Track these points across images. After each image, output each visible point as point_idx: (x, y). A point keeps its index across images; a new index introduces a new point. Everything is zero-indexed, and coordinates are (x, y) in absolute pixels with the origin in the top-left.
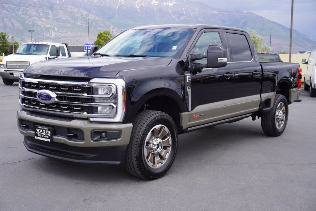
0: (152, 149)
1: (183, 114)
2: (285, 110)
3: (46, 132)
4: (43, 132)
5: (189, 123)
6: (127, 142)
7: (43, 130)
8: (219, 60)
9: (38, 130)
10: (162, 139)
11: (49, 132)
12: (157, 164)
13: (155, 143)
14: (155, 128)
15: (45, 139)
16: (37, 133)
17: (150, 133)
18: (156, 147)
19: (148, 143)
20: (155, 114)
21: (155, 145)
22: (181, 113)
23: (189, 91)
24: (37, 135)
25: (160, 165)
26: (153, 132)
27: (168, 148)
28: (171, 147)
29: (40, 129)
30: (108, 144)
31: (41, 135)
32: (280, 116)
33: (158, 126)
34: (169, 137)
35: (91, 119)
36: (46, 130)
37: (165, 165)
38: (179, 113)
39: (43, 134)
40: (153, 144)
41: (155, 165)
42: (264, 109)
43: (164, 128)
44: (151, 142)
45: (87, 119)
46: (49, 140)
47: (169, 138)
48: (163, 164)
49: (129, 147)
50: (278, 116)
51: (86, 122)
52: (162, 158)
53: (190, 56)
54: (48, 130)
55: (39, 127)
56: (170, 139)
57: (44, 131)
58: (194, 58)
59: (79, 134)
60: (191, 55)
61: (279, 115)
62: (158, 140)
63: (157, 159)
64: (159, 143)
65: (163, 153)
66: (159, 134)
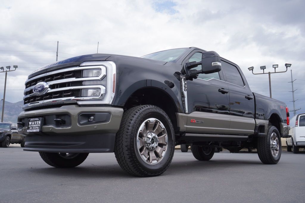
0: (146, 142)
1: (180, 114)
4: (34, 124)
5: (186, 126)
6: (117, 127)
9: (30, 123)
10: (158, 136)
11: (40, 122)
12: (153, 160)
13: (149, 136)
14: (149, 121)
15: (35, 131)
16: (29, 126)
17: (143, 124)
18: (151, 140)
19: (141, 136)
21: (149, 138)
22: (177, 113)
23: (185, 93)
24: (28, 128)
25: (155, 162)
26: (147, 124)
27: (164, 147)
28: (167, 145)
29: (32, 121)
30: (95, 127)
31: (32, 127)
32: (274, 145)
33: (152, 120)
34: (165, 134)
35: (80, 103)
36: (37, 121)
37: (160, 163)
38: (176, 113)
39: (34, 126)
40: (147, 137)
41: (150, 161)
43: (160, 123)
44: (145, 135)
45: (76, 104)
46: (38, 130)
47: (166, 136)
48: (159, 162)
49: (119, 134)
50: (272, 145)
51: (74, 106)
52: (157, 155)
54: (39, 120)
56: (167, 137)
57: (35, 122)
59: (66, 119)
60: (186, 63)
61: (274, 144)
62: (154, 135)
63: (152, 155)
64: (154, 137)
65: (159, 150)
66: (154, 129)
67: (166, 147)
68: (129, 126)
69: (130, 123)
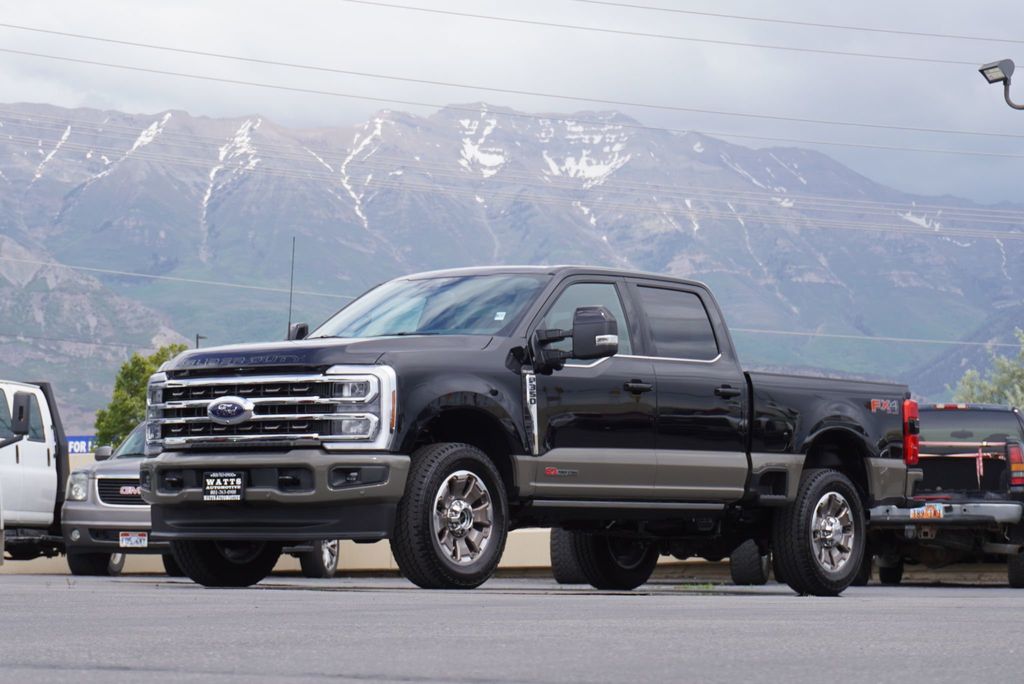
0: (449, 521)
1: (520, 458)
2: (851, 519)
3: (229, 483)
4: (223, 484)
5: (533, 484)
6: (400, 491)
7: (222, 479)
8: (600, 340)
9: (210, 482)
10: (473, 507)
11: (239, 481)
12: (463, 556)
13: (456, 508)
14: (457, 477)
15: (227, 498)
16: (208, 488)
17: (445, 484)
18: (459, 516)
19: (441, 507)
20: (452, 449)
21: (456, 512)
22: (514, 456)
23: (534, 410)
24: (207, 493)
25: (467, 560)
26: (451, 482)
27: (484, 529)
28: (491, 527)
29: (216, 479)
30: (362, 492)
31: (218, 490)
32: (830, 532)
33: (462, 474)
34: (487, 504)
35: (329, 446)
36: (229, 478)
37: (478, 563)
38: (510, 456)
39: (223, 487)
40: (452, 510)
41: (457, 557)
42: (763, 497)
43: (477, 480)
44: (447, 506)
45: (321, 448)
46: (238, 498)
47: (488, 506)
48: (475, 559)
49: (402, 503)
50: (825, 531)
51: (316, 453)
52: (471, 547)
53: (535, 333)
54: (236, 478)
55: (214, 475)
56: (490, 508)
57: (226, 481)
58: (544, 338)
59: (303, 478)
60: (537, 331)
61: (828, 528)
62: (464, 505)
63: (461, 545)
64: (466, 510)
65: (474, 536)
66: (464, 493)
67: (490, 531)
68: (420, 489)
69: (421, 483)
